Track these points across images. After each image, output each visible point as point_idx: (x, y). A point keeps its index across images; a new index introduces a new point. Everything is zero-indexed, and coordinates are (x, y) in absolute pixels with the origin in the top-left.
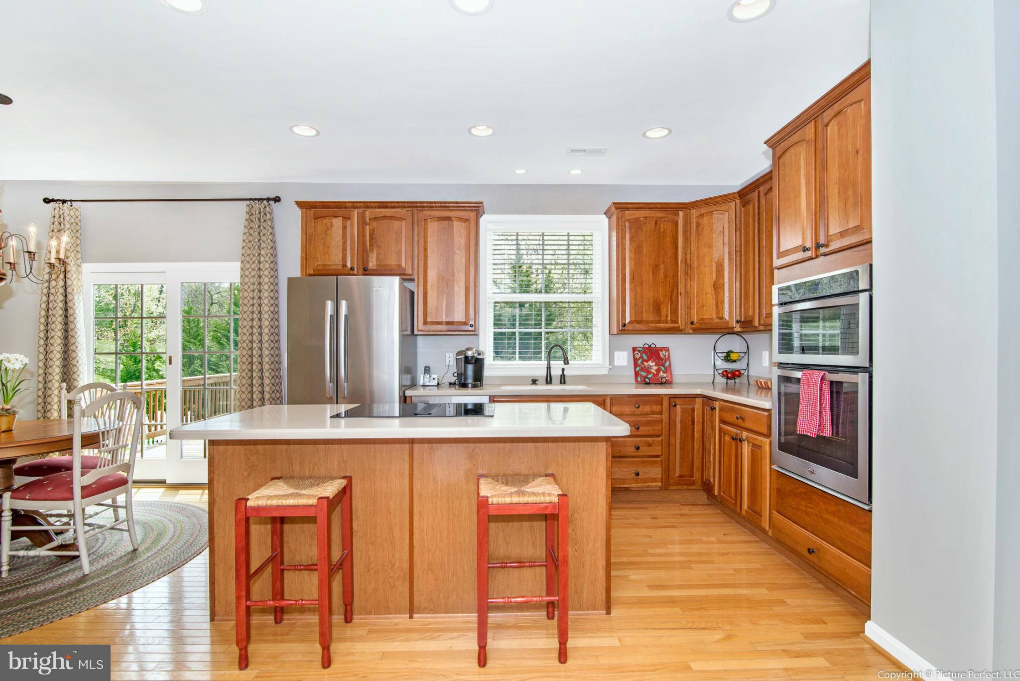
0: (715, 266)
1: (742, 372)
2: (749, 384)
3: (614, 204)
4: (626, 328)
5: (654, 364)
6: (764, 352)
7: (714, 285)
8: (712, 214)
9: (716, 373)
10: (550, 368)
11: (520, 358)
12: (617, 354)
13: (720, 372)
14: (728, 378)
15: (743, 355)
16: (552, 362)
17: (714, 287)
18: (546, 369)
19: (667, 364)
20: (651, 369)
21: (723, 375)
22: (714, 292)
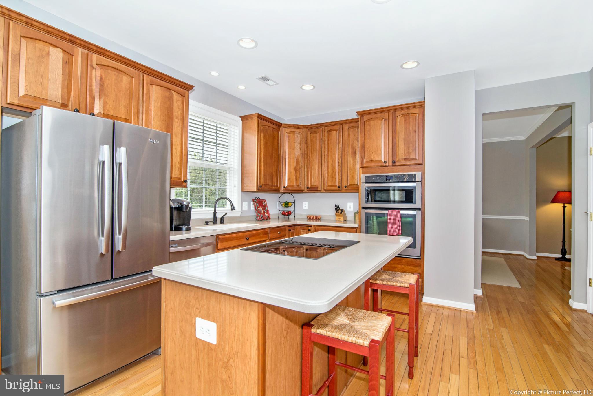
0: (295, 159)
1: (292, 212)
2: (295, 218)
3: (258, 114)
4: (262, 188)
5: (261, 209)
6: (304, 203)
7: (295, 169)
8: (295, 133)
9: (280, 213)
10: (216, 213)
11: (206, 206)
12: (243, 203)
13: (281, 212)
14: (286, 215)
15: (292, 204)
16: (217, 209)
17: (295, 170)
18: (213, 214)
19: (267, 209)
20: (261, 212)
21: (282, 214)
22: (295, 172)
